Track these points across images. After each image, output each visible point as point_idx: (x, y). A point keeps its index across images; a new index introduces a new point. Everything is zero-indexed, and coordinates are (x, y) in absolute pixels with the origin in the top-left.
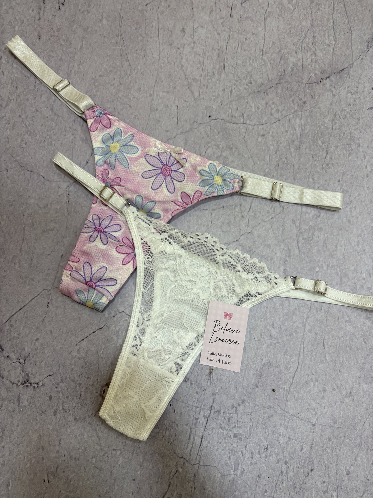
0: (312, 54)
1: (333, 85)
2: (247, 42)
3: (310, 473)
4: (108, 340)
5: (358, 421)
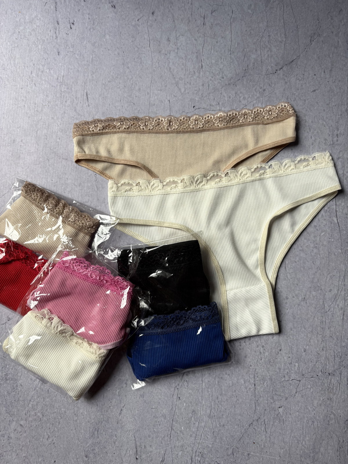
0: (268, 51)
1: (285, 74)
2: (218, 44)
3: (279, 352)
5: (310, 316)
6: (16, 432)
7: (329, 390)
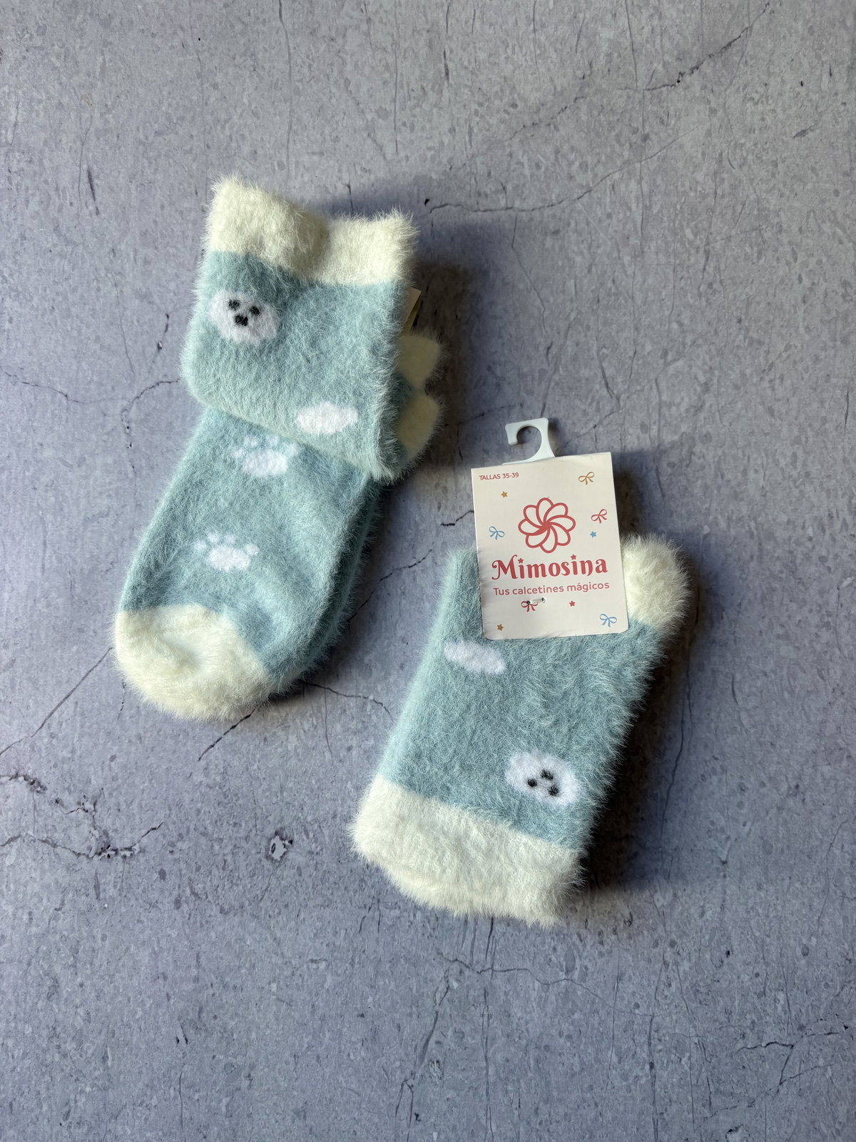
0: (652, 16)
1: (709, 86)
3: (726, 961)
4: (265, 739)
5: (818, 843)
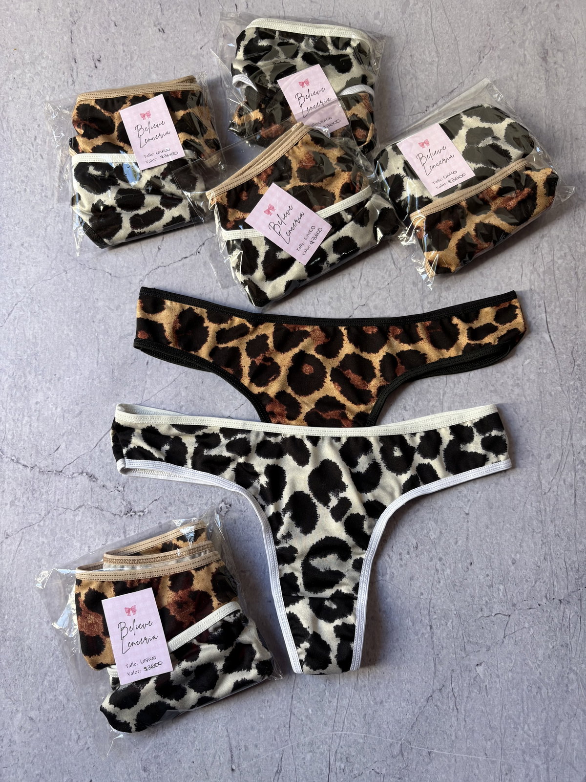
6: (23, 731)
7: (563, 630)
